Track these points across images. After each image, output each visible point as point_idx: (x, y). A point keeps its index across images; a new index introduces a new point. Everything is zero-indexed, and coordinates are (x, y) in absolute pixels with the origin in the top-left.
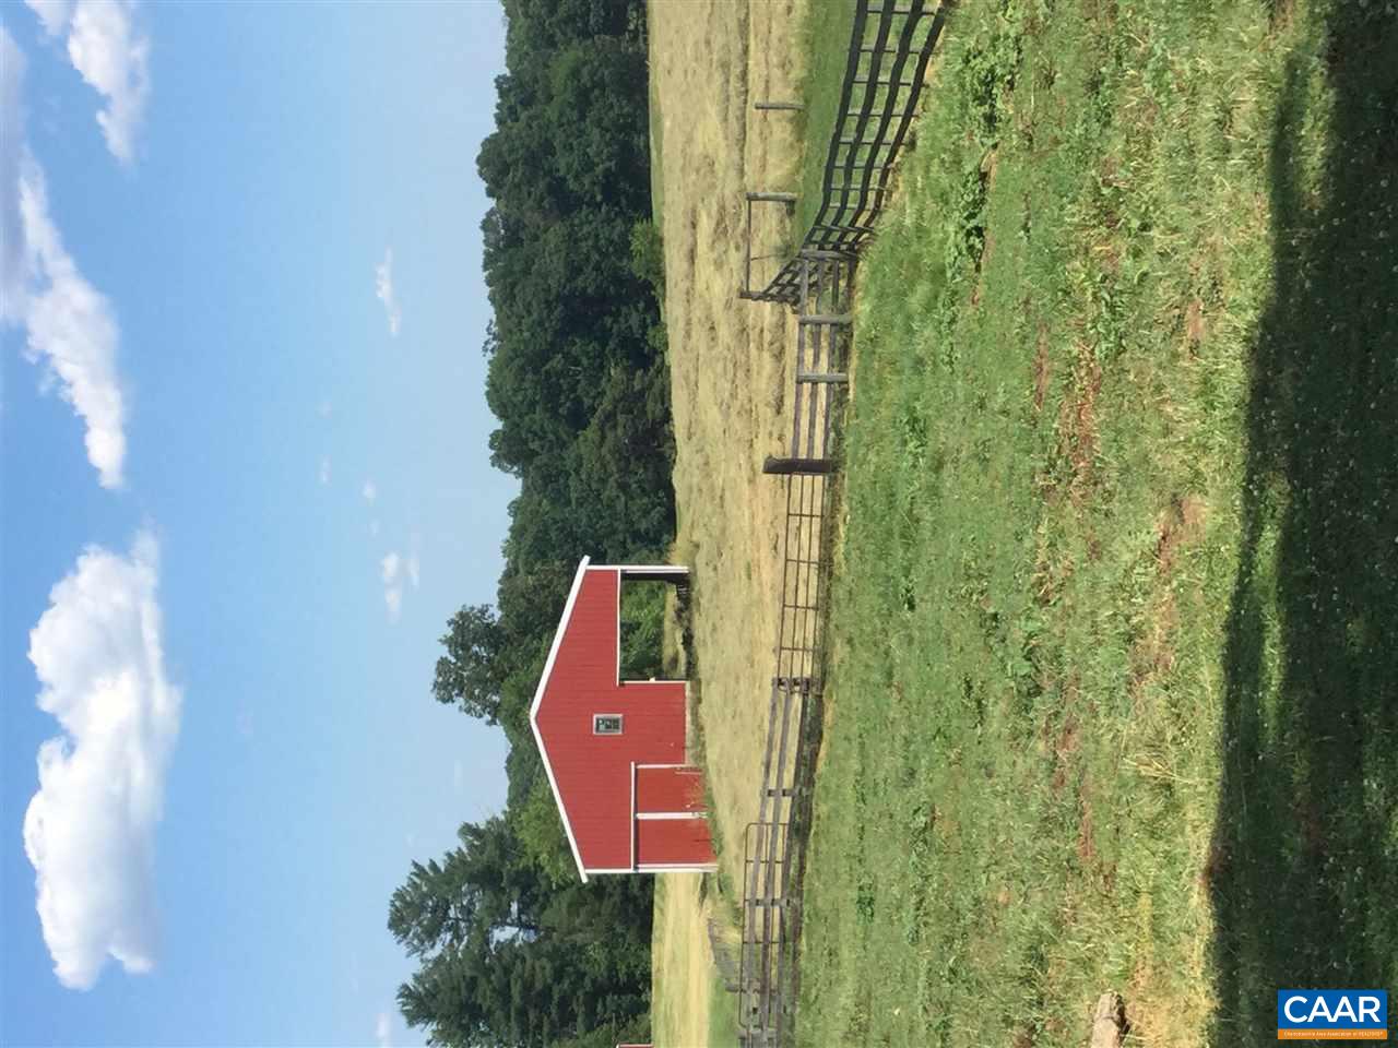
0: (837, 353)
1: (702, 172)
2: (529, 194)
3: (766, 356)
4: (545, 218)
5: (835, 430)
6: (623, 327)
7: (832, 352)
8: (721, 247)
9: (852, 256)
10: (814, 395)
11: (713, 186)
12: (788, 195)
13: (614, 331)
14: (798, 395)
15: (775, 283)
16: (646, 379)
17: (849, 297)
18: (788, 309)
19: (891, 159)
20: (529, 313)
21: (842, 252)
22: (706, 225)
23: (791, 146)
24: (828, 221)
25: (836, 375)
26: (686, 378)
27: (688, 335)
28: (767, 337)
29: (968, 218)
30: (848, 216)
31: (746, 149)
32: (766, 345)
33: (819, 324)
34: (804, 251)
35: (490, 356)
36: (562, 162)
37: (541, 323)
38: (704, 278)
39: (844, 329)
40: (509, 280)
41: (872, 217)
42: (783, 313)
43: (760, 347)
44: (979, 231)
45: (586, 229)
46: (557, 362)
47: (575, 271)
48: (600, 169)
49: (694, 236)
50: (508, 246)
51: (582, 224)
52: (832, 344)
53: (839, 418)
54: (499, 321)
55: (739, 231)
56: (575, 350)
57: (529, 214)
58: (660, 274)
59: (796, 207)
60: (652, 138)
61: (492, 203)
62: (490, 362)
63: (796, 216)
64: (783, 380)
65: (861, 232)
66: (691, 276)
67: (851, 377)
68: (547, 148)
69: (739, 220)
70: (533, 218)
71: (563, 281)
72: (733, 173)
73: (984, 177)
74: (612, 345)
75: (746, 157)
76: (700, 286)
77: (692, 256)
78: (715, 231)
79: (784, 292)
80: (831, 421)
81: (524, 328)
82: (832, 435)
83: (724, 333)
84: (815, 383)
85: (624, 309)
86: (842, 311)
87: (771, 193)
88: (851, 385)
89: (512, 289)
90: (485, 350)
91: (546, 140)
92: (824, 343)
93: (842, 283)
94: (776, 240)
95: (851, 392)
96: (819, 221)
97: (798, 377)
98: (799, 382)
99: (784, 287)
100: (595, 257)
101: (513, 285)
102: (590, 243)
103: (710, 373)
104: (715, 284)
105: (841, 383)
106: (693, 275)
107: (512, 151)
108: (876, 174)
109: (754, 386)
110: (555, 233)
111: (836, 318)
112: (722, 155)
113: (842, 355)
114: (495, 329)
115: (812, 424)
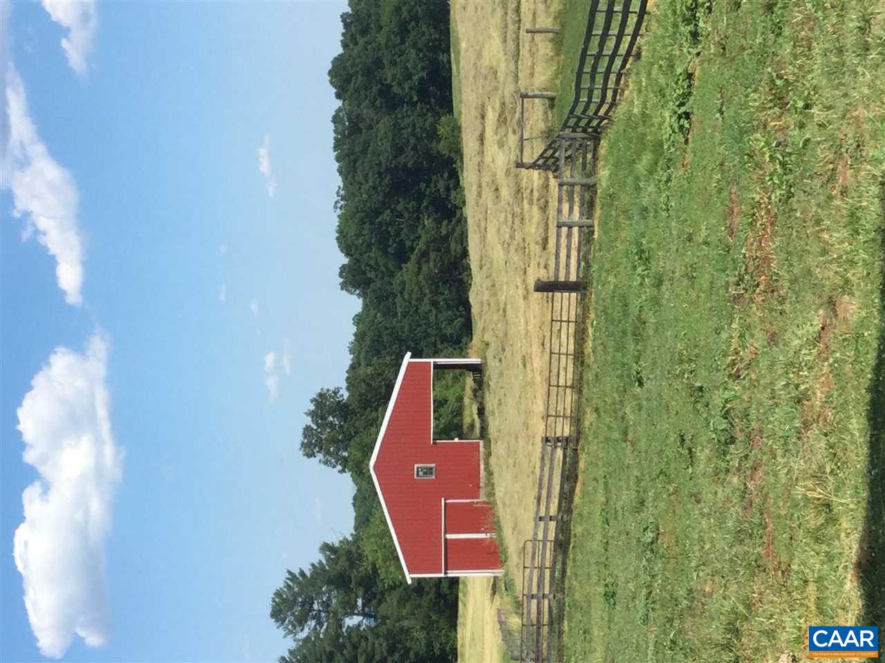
0: (586, 206)
1: (489, 78)
2: (366, 97)
3: (535, 209)
4: (377, 114)
5: (585, 259)
6: (433, 190)
7: (582, 205)
8: (502, 131)
9: (596, 137)
10: (569, 235)
11: (496, 88)
12: (549, 93)
13: (427, 193)
14: (559, 235)
15: (541, 156)
16: (450, 227)
17: (594, 164)
18: (551, 175)
19: (623, 66)
20: (367, 182)
21: (588, 134)
22: (491, 116)
23: (552, 57)
24: (578, 111)
25: (585, 221)
26: (479, 226)
27: (479, 195)
28: (536, 195)
29: (679, 106)
30: (593, 107)
31: (520, 62)
32: (535, 201)
33: (572, 185)
34: (561, 133)
35: (339, 212)
36: (389, 74)
37: (375, 188)
38: (490, 153)
39: (591, 188)
40: (352, 157)
41: (610, 108)
42: (547, 179)
43: (531, 202)
44: (687, 115)
45: (407, 121)
46: (386, 215)
47: (399, 150)
48: (416, 78)
49: (483, 124)
50: (350, 134)
51: (403, 118)
52: (582, 199)
53: (588, 252)
54: (345, 187)
55: (515, 120)
56: (400, 207)
57: (365, 111)
58: (459, 152)
59: (556, 101)
60: (452, 56)
61: (339, 103)
62: (339, 216)
63: (555, 110)
64: (547, 225)
65: (602, 119)
66: (481, 153)
67: (596, 223)
68: (378, 63)
69: (515, 112)
70: (368, 113)
71: (390, 158)
72: (510, 78)
73: (690, 76)
74: (425, 203)
75: (520, 67)
76: (488, 159)
77: (482, 139)
78: (498, 121)
79: (548, 163)
80: (582, 254)
81: (362, 191)
82: (583, 264)
83: (505, 193)
84: (570, 227)
85: (434, 178)
86: (589, 176)
87: (537, 93)
88: (596, 228)
89: (354, 165)
90: (335, 207)
91: (378, 58)
92: (577, 199)
93: (589, 156)
94: (542, 126)
95: (596, 233)
96: (572, 111)
97: (558, 223)
98: (559, 227)
99: (547, 159)
100: (413, 141)
101: (355, 161)
102: (409, 130)
103: (495, 222)
104: (498, 158)
105: (588, 227)
106: (483, 152)
107: (353, 65)
108: (613, 77)
109: (527, 230)
110: (384, 125)
111: (585, 181)
112: (503, 66)
113: (588, 207)
114: (342, 193)
115: (568, 257)
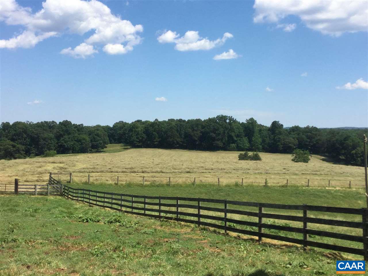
0: (41, 193)
1: (72, 164)
2: (60, 130)
3: (36, 178)
4: (55, 133)
5: (24, 193)
6: (32, 149)
7: (41, 192)
8: (58, 168)
9: (61, 195)
10: (32, 189)
11: (70, 166)
12: (71, 182)
13: (31, 147)
14: (32, 185)
15: (54, 180)
16: (23, 154)
17: (53, 195)
18: (47, 182)
19: (86, 202)
20: (35, 130)
21: (63, 193)
22: (62, 165)
23: (81, 182)
24: (70, 190)
25: (37, 193)
26: (27, 162)
27: (37, 162)
28: (41, 178)
30: (72, 194)
31: (78, 173)
32: (39, 178)
33: (47, 189)
34: (63, 185)
35: (26, 122)
36: (66, 137)
37: (33, 133)
38: (50, 165)
39: (46, 194)
40: (42, 126)
41: (71, 199)
42: (46, 181)
43: (38, 177)
44: (87, 221)
45: (53, 141)
46: (25, 136)
47: (44, 139)
48: (65, 144)
49: (58, 163)
50: (49, 126)
51: (54, 141)
52: (43, 192)
53: (27, 194)
54: (34, 124)
55: (62, 172)
56: (27, 139)
57: (56, 130)
58: (46, 156)
59: (69, 183)
60: (71, 154)
61: (58, 123)
62: (24, 122)
63: (67, 183)
64: (32, 182)
65: (68, 197)
66: (49, 162)
67: (36, 196)
68: (69, 134)
69: (64, 172)
70: (55, 131)
71: (42, 137)
72: (74, 170)
73: (98, 221)
74: (29, 147)
75: (77, 173)
76: (49, 164)
77: (54, 163)
78: (61, 167)
79: (51, 181)
80: (26, 192)
81: (32, 129)
82: (23, 193)
83: (39, 170)
84: (35, 188)
85: (36, 149)
86: (50, 193)
87: (72, 177)
88: (34, 196)
89: (40, 127)
90: (27, 121)
91: (71, 134)
92: (42, 190)
93: (56, 193)
94: (62, 180)
95: (33, 196)
96: (70, 188)
97: (36, 185)
99: (53, 181)
100: (47, 143)
101: (41, 127)
102: (50, 142)
103: (30, 167)
104: (50, 167)
105: (35, 194)
106: (49, 163)
107: (69, 127)
108: (82, 199)
109: (30, 176)
110: (52, 135)
111: (49, 192)
112: (76, 168)
113: (41, 194)
114: (32, 123)
115: (25, 188)
